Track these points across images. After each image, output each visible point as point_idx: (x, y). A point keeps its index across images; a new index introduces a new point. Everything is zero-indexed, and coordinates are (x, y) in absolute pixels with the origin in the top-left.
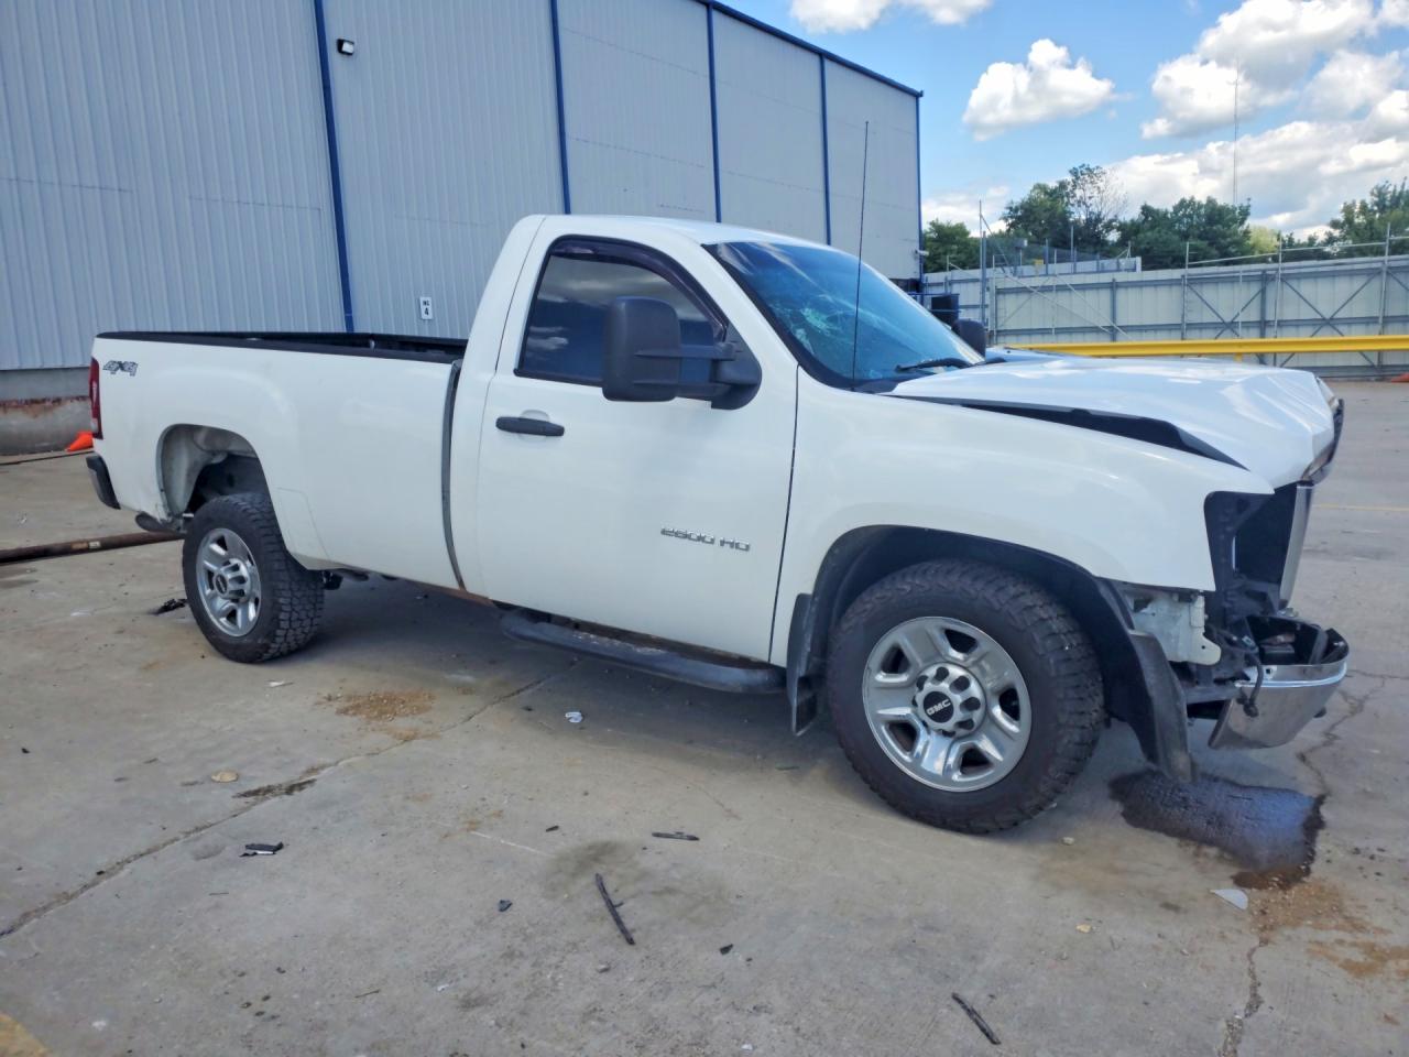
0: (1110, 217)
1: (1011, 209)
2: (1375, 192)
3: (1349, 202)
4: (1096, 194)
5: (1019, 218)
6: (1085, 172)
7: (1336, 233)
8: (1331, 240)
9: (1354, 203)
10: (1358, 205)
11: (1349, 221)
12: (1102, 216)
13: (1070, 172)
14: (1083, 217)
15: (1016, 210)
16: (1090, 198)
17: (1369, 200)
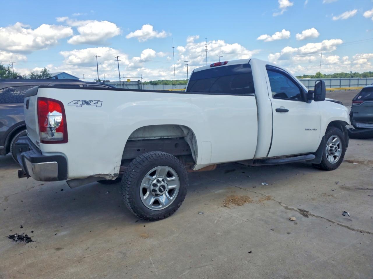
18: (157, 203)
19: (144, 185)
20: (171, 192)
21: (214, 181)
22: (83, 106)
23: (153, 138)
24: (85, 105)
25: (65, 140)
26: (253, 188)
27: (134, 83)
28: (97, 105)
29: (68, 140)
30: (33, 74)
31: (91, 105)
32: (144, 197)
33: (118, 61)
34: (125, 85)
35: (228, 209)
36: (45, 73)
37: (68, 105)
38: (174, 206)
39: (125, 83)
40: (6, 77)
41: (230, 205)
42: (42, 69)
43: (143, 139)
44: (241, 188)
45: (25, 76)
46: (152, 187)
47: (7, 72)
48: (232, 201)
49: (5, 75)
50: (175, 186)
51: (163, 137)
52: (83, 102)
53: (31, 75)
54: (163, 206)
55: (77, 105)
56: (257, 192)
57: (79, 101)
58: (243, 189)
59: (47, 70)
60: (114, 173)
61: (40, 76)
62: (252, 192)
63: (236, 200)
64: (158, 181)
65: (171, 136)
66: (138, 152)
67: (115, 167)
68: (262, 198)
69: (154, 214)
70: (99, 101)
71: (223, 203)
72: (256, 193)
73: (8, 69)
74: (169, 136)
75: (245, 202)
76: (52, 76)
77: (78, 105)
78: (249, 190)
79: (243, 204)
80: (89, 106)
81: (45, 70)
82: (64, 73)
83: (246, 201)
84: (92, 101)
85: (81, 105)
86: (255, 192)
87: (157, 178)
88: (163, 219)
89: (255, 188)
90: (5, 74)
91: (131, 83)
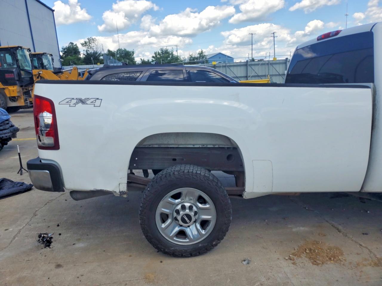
0: (99, 52)
1: (63, 49)
2: (161, 49)
3: (155, 52)
4: (95, 46)
5: (65, 52)
6: (91, 39)
7: (154, 59)
8: (153, 61)
9: (156, 52)
10: (157, 52)
11: (156, 56)
12: (97, 52)
13: (87, 39)
14: (92, 52)
15: (65, 49)
16: (93, 47)
17: (160, 52)
18: (182, 234)
19: (162, 209)
20: (204, 224)
21: (305, 208)
22: (76, 105)
23: (192, 146)
24: (80, 104)
25: (56, 146)
26: (362, 235)
27: (282, 62)
28: (94, 104)
29: (60, 147)
30: (191, 56)
31: (87, 104)
32: (162, 225)
33: (274, 37)
34: (270, 64)
35: (292, 265)
36: (202, 55)
37: (59, 104)
38: (206, 244)
39: (271, 62)
40: (170, 60)
41: (300, 259)
42: (199, 51)
43: (177, 146)
44: (340, 231)
45: (184, 59)
46: (175, 215)
47: (171, 56)
48: (308, 251)
49: (169, 59)
50: (210, 217)
51: (207, 145)
52: (77, 100)
53: (190, 58)
54: (191, 240)
55: (70, 104)
56: (363, 245)
57: (73, 99)
58: (343, 234)
59: (203, 52)
60: (120, 191)
61: (197, 58)
62: (356, 242)
63: (316, 251)
64: (183, 207)
65: (219, 145)
66: (174, 161)
67: (120, 184)
68: (366, 260)
69: (176, 249)
70: (98, 99)
71: (293, 251)
72: (361, 245)
73: (172, 53)
74: (216, 145)
75: (330, 259)
76: (208, 57)
77: (72, 104)
78: (351, 237)
79: (323, 263)
80: (85, 105)
81: (202, 52)
82: (220, 53)
83: (332, 258)
84: (88, 98)
85: (74, 104)
86: (361, 243)
87: (183, 202)
88: (189, 257)
89: (365, 235)
90: (170, 57)
91: (278, 62)
